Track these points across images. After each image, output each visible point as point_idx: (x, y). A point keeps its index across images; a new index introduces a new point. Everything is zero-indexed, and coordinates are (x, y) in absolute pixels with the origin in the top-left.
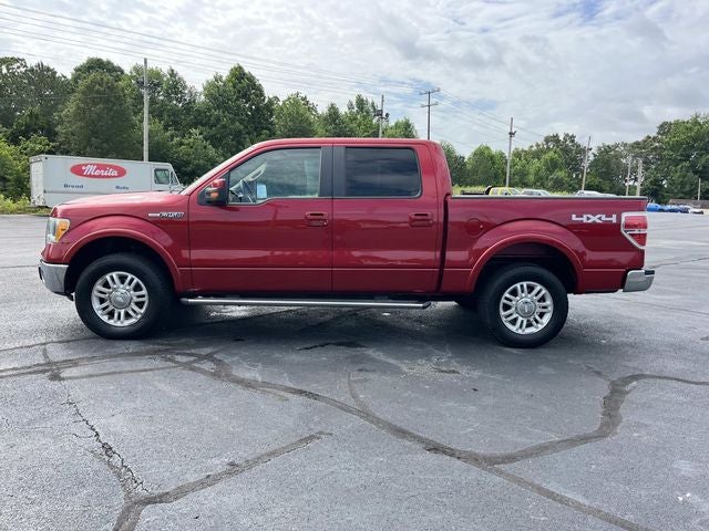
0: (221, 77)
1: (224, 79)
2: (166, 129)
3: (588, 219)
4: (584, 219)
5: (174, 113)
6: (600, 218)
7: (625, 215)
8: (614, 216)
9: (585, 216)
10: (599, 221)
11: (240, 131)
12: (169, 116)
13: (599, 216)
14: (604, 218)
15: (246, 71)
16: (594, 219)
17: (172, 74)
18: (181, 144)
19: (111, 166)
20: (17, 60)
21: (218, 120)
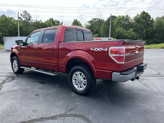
0: (139, 14)
1: (139, 15)
2: (123, 30)
3: (96, 50)
4: (95, 50)
5: (126, 25)
6: (101, 50)
7: (110, 48)
8: (106, 49)
9: (95, 49)
10: (100, 51)
11: (143, 28)
12: (124, 26)
13: (100, 48)
14: (102, 49)
15: (146, 12)
16: (99, 50)
17: (127, 16)
18: (126, 33)
19: (99, 39)
20: (96, 19)
21: (136, 25)
